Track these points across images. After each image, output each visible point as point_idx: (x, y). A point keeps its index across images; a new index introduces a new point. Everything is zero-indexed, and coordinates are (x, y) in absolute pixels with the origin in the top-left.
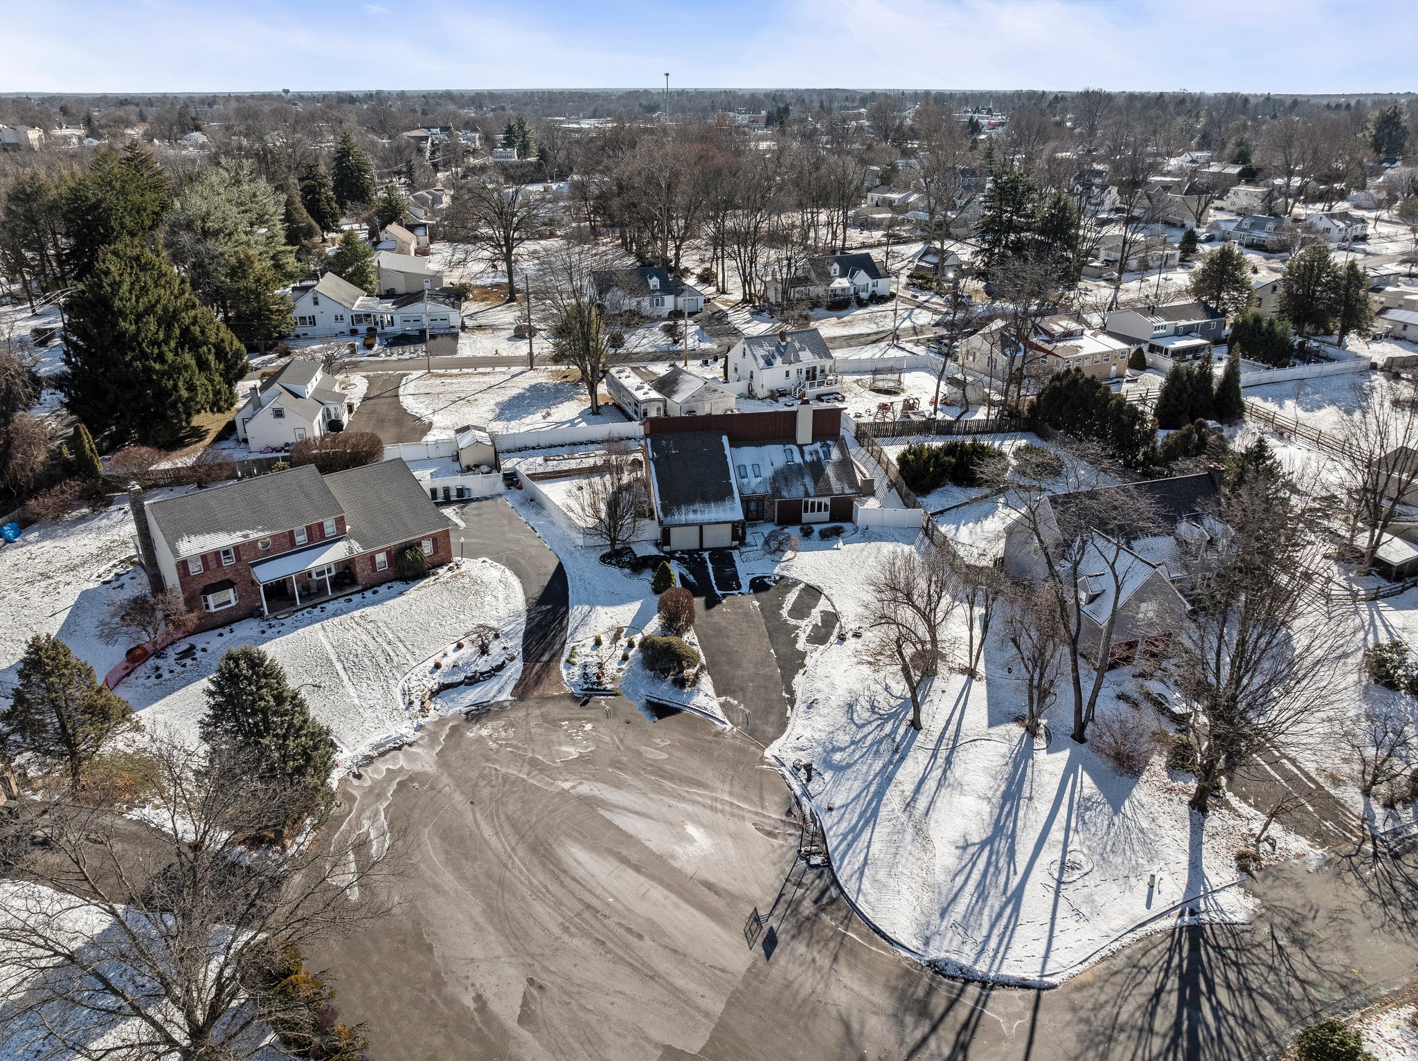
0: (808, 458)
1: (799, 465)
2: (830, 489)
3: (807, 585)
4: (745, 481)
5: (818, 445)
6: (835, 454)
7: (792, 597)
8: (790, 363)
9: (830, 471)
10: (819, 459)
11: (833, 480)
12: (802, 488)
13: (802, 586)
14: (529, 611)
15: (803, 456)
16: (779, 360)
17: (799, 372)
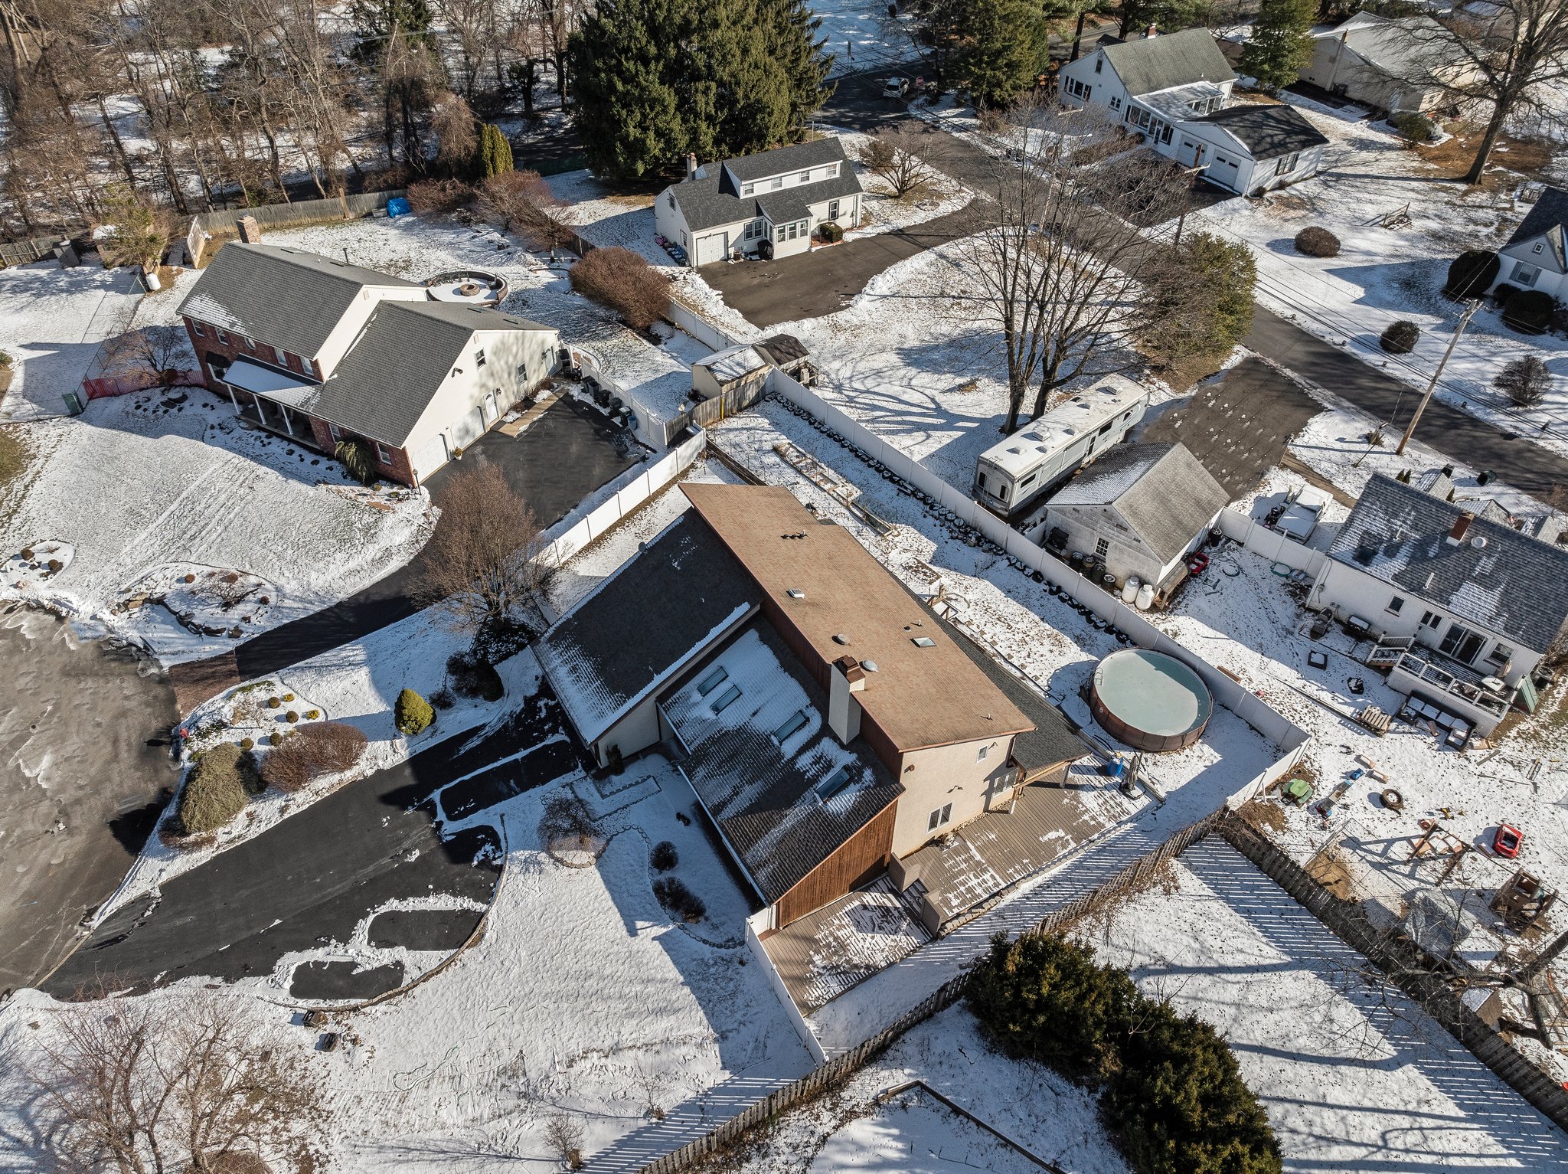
0: (804, 761)
1: (779, 756)
2: (750, 842)
3: (482, 915)
4: (697, 696)
5: (848, 758)
6: (841, 803)
7: (443, 903)
8: (1416, 588)
9: (793, 817)
10: (815, 779)
11: (775, 833)
12: (727, 791)
13: (480, 907)
14: (340, 605)
15: (802, 751)
16: (1398, 564)
17: (1430, 620)
